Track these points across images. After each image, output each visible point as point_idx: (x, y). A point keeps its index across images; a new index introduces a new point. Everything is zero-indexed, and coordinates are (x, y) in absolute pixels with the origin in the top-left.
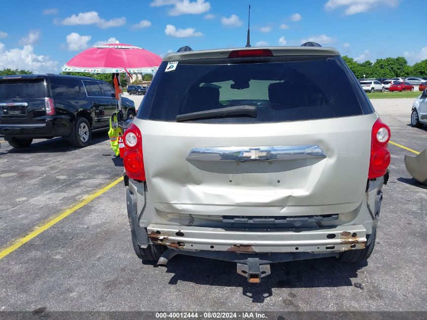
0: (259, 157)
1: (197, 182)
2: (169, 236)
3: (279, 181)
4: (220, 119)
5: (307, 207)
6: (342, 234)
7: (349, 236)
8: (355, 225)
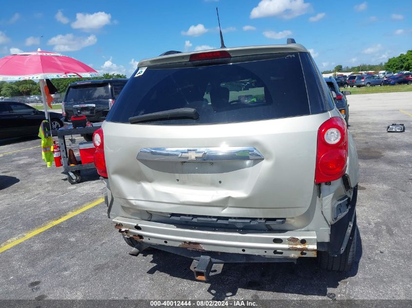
0: (196, 158)
1: (150, 181)
2: (130, 229)
3: (220, 182)
4: (165, 121)
5: (248, 209)
6: (290, 240)
7: (297, 243)
8: (308, 231)
